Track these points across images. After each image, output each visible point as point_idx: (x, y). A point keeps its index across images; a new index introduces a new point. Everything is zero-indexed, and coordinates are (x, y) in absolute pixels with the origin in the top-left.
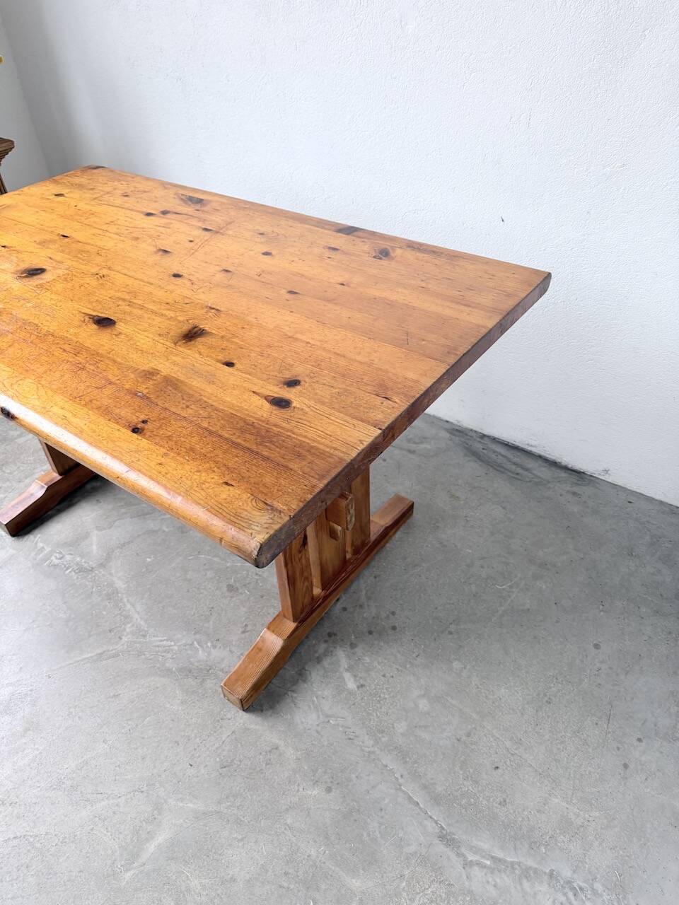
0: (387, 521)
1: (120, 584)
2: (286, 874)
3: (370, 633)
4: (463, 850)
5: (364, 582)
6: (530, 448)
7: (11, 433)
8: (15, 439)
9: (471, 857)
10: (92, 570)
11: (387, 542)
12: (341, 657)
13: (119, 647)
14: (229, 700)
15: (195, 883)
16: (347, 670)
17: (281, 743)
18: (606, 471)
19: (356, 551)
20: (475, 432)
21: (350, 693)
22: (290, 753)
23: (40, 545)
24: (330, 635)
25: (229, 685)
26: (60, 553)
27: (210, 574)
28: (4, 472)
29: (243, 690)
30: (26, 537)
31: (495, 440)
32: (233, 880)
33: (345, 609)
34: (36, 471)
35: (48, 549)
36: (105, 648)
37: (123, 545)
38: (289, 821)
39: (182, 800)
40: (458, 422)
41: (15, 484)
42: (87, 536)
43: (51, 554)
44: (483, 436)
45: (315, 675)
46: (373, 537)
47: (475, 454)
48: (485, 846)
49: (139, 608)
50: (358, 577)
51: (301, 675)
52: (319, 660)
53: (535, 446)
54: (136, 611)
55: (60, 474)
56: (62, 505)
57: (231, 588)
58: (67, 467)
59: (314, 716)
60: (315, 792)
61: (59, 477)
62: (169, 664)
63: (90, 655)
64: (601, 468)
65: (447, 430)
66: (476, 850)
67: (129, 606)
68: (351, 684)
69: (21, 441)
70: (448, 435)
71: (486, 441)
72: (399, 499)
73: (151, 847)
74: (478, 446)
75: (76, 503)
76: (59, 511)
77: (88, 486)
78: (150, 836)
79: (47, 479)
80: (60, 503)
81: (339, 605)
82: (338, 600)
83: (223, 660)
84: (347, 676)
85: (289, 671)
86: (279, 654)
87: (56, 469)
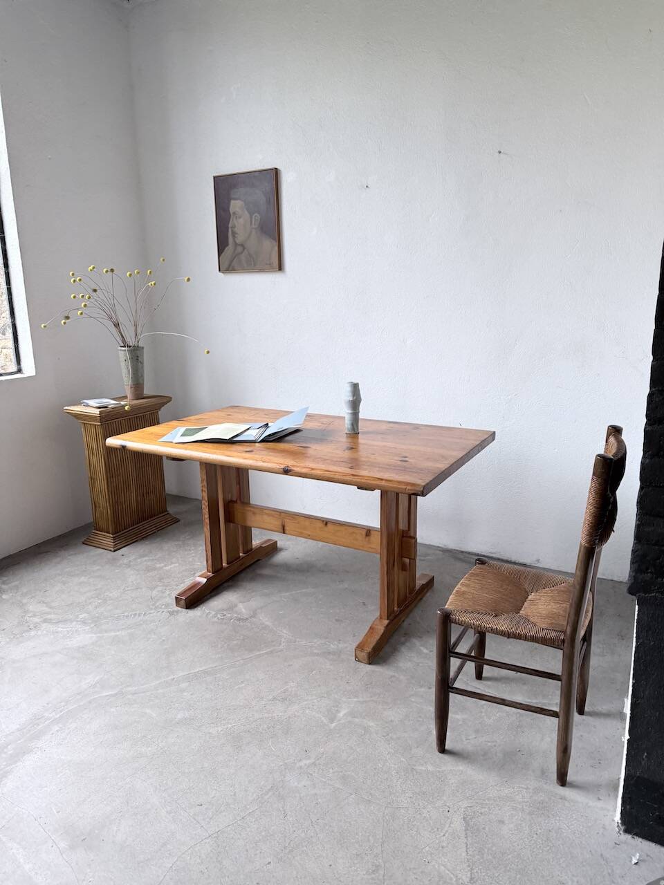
0: (424, 582)
1: (267, 623)
2: (420, 717)
3: (428, 632)
5: (417, 613)
6: (492, 555)
7: (158, 566)
10: (247, 619)
11: (423, 596)
12: (416, 642)
13: (281, 647)
14: (359, 661)
15: (372, 724)
16: (421, 646)
17: (396, 674)
18: (538, 561)
19: (410, 593)
20: (457, 550)
21: (427, 654)
22: (402, 677)
23: (207, 611)
24: (405, 634)
25: (360, 647)
26: (222, 613)
27: (322, 616)
29: (369, 649)
30: (196, 609)
31: (470, 553)
32: (392, 721)
33: (410, 624)
35: (214, 613)
36: (272, 649)
37: (261, 608)
38: (413, 700)
39: (349, 698)
40: (445, 546)
41: (175, 587)
42: (236, 606)
43: (216, 614)
44: (462, 552)
45: (403, 649)
46: (417, 587)
47: (460, 559)
49: (285, 632)
50: (411, 611)
51: (395, 650)
52: (403, 644)
53: (495, 553)
54: (285, 633)
55: (213, 573)
56: (213, 593)
57: (337, 620)
58: (217, 569)
59: (409, 663)
60: (423, 689)
61: (213, 575)
62: (315, 651)
63: (264, 652)
64: (535, 560)
65: (440, 550)
67: (278, 632)
68: (425, 651)
69: (167, 568)
70: (441, 553)
71: (464, 554)
72: (424, 575)
73: (341, 714)
74: (461, 556)
75: (221, 593)
76: (211, 597)
78: (338, 711)
79: (205, 576)
80: (211, 592)
81: (405, 623)
82: (403, 621)
83: (346, 647)
84: (422, 648)
85: (387, 649)
86: (383, 634)
87: (211, 570)
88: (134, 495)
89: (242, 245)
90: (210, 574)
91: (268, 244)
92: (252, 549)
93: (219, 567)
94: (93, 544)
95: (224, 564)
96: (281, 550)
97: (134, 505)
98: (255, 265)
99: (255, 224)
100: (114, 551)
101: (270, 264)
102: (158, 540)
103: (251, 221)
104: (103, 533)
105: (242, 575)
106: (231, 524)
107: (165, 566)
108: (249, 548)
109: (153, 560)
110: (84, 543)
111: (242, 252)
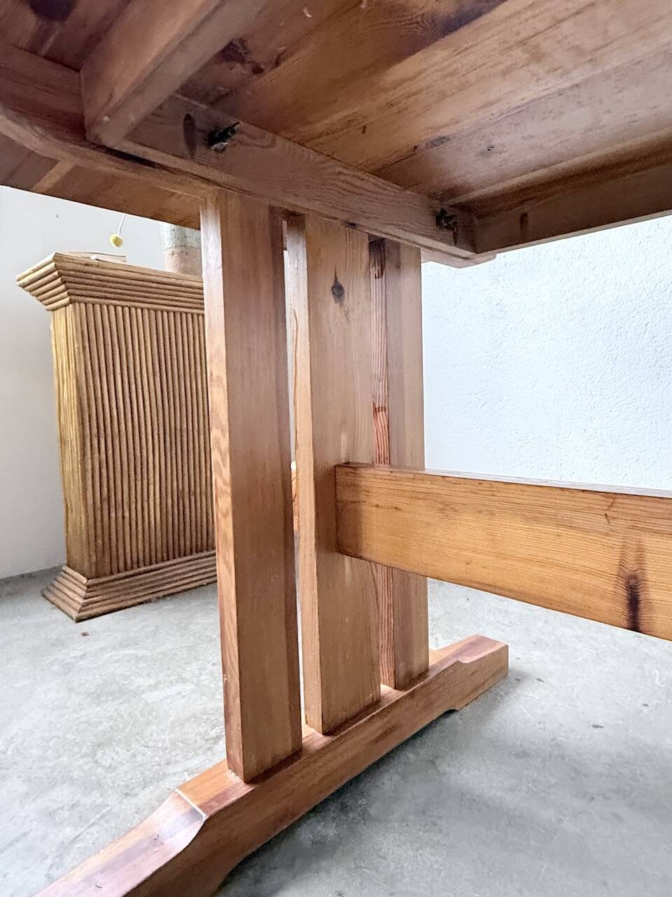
7: (139, 680)
8: (143, 692)
28: (96, 762)
34: (171, 769)
41: (113, 800)
55: (248, 781)
58: (268, 761)
61: (245, 789)
77: (305, 835)
79: (209, 792)
87: (239, 761)
88: (155, 489)
90: (236, 786)
92: (423, 674)
93: (283, 747)
94: (53, 599)
95: (312, 733)
96: (520, 679)
97: (154, 514)
100: (79, 620)
102: (194, 604)
104: (76, 574)
105: (388, 781)
106: (347, 559)
107: (154, 687)
108: (416, 667)
109: (138, 659)
110: (44, 596)
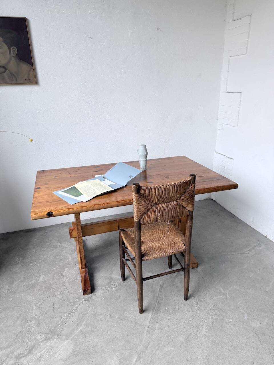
4: (246, 253)
9: (247, 252)
23: (103, 288)
26: (112, 284)
35: (107, 287)
43: (109, 286)
48: (246, 250)
63: (159, 288)
66: (246, 252)
79: (84, 271)
89: (4, 67)
91: (25, 67)
98: (16, 80)
99: (13, 54)
101: (29, 80)
103: (10, 51)
111: (4, 72)
